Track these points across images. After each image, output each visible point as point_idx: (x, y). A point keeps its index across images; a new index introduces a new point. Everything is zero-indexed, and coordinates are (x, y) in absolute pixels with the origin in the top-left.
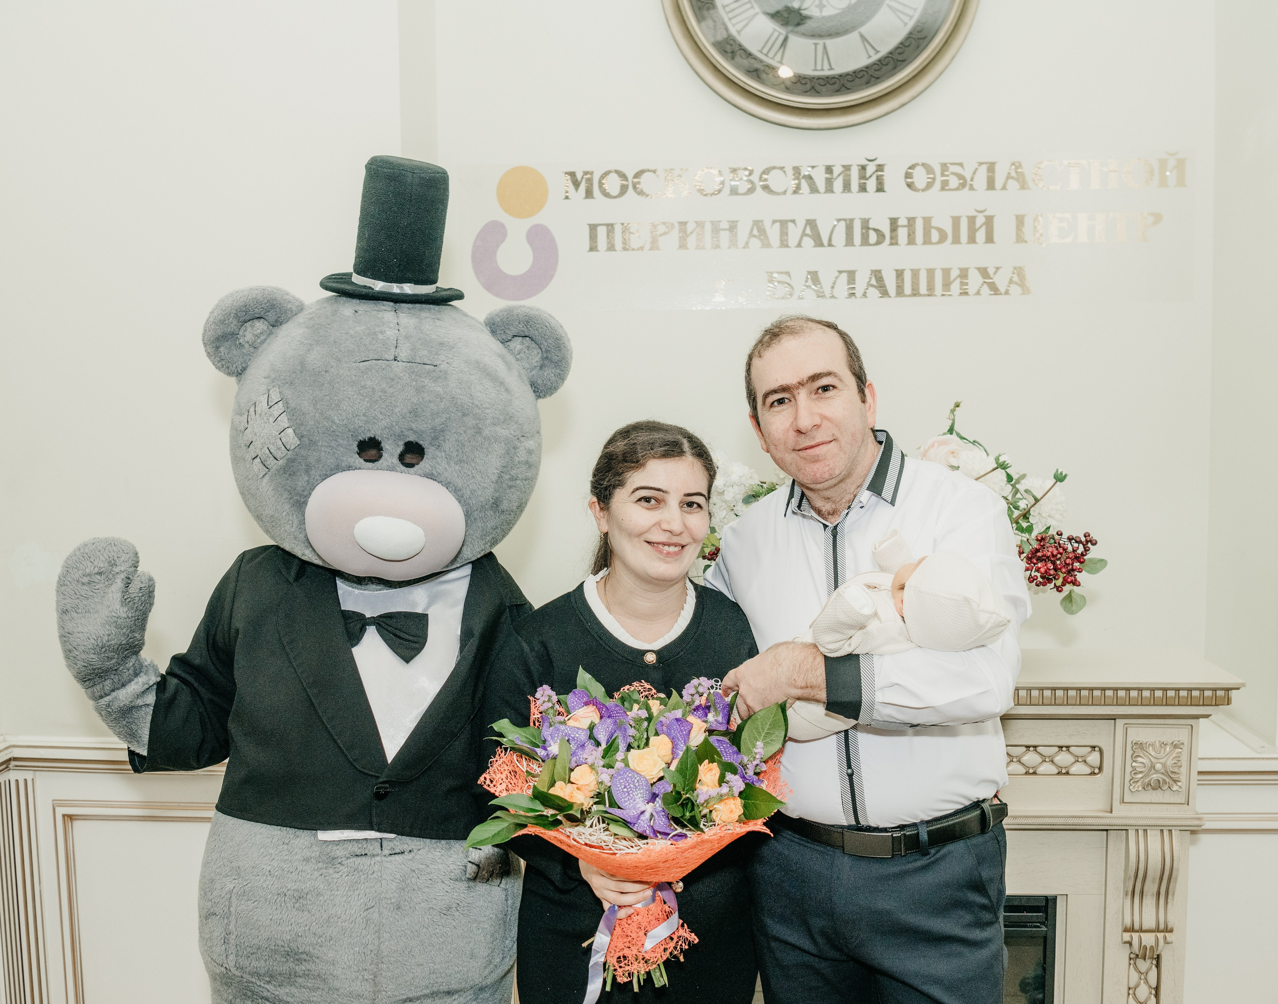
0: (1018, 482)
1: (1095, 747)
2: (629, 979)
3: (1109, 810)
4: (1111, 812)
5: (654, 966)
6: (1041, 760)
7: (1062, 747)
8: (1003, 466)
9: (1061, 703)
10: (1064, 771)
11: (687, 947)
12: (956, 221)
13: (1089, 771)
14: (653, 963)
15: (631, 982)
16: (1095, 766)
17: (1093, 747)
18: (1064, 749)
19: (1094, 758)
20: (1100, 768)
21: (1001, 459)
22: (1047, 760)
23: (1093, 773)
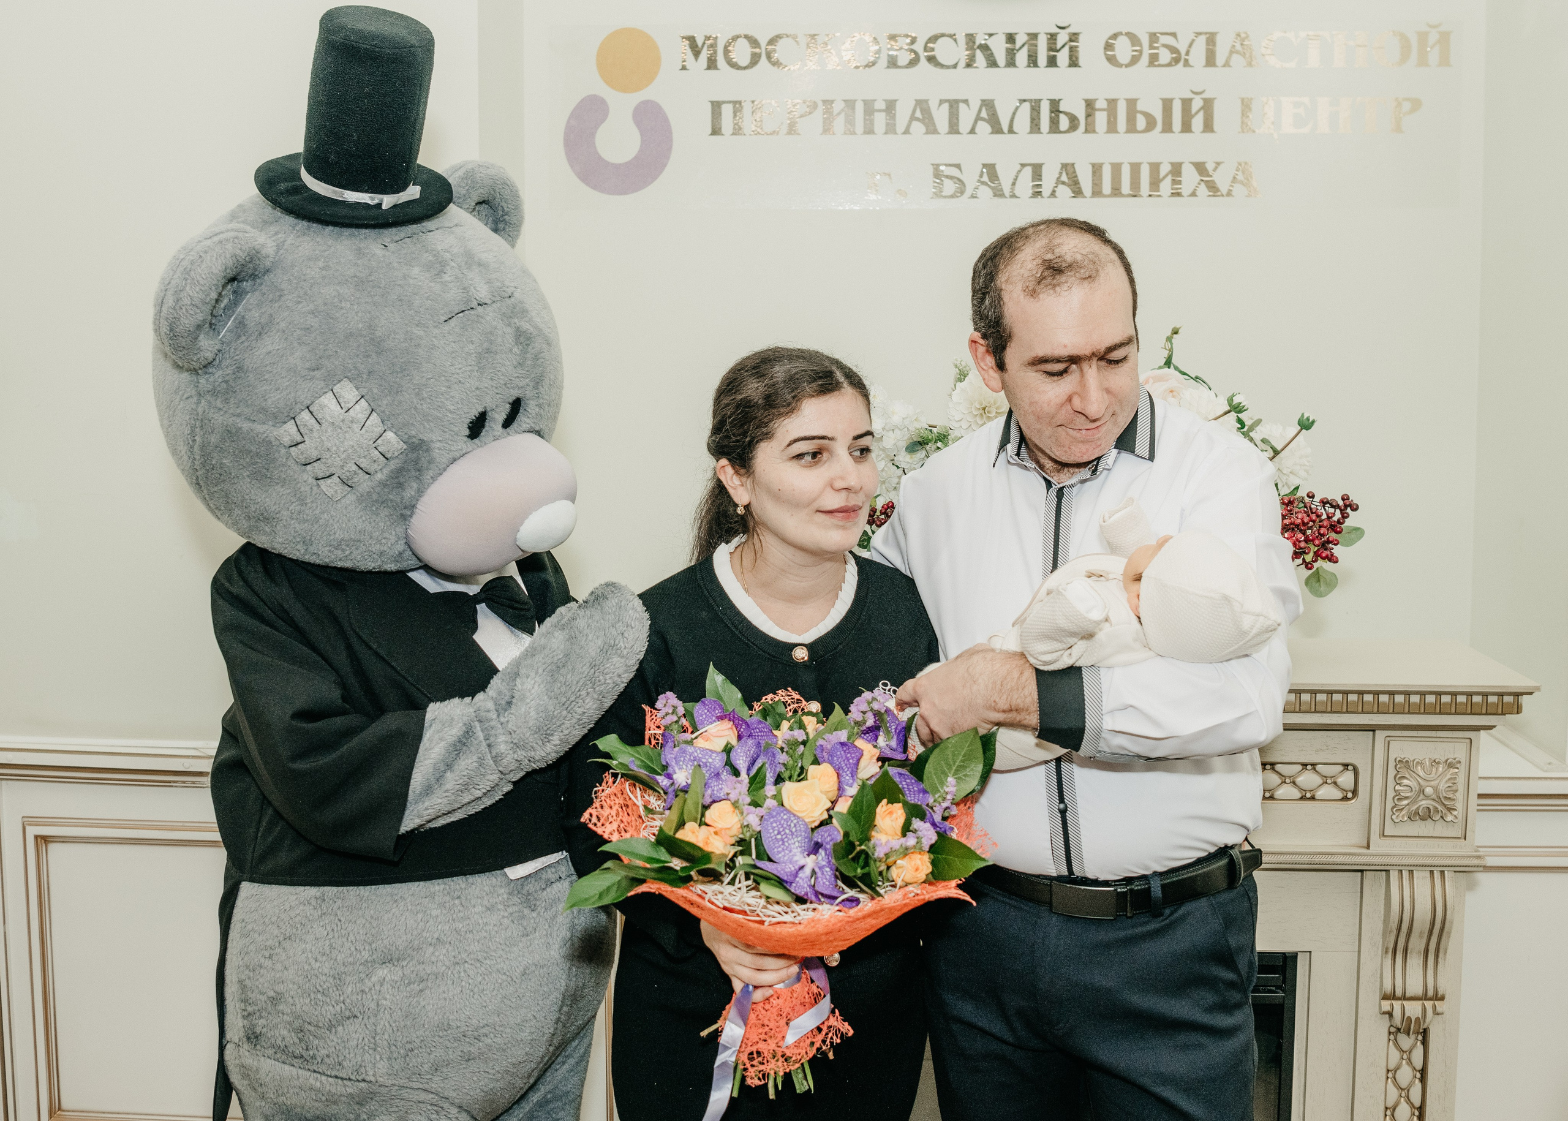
0: (1251, 429)
1: (1347, 765)
2: (763, 1082)
3: (1366, 845)
4: (1368, 847)
5: (798, 1065)
6: (1280, 781)
7: (1306, 765)
8: (1237, 409)
9: (1308, 709)
10: (1308, 795)
11: (839, 1041)
12: (1167, 104)
13: (1340, 795)
14: (796, 1062)
15: (766, 1085)
16: (1347, 789)
17: (1346, 766)
18: (1309, 767)
19: (1346, 779)
20: (1355, 792)
21: (1236, 400)
22: (1288, 781)
23: (1345, 799)
